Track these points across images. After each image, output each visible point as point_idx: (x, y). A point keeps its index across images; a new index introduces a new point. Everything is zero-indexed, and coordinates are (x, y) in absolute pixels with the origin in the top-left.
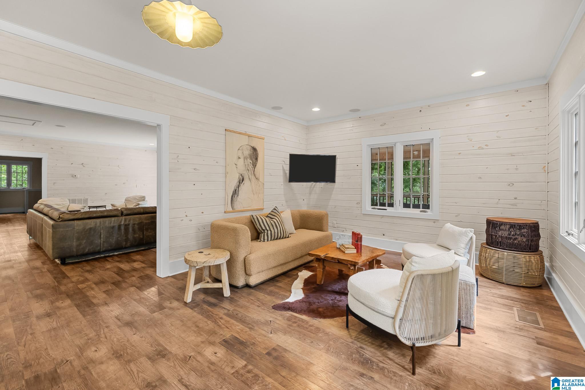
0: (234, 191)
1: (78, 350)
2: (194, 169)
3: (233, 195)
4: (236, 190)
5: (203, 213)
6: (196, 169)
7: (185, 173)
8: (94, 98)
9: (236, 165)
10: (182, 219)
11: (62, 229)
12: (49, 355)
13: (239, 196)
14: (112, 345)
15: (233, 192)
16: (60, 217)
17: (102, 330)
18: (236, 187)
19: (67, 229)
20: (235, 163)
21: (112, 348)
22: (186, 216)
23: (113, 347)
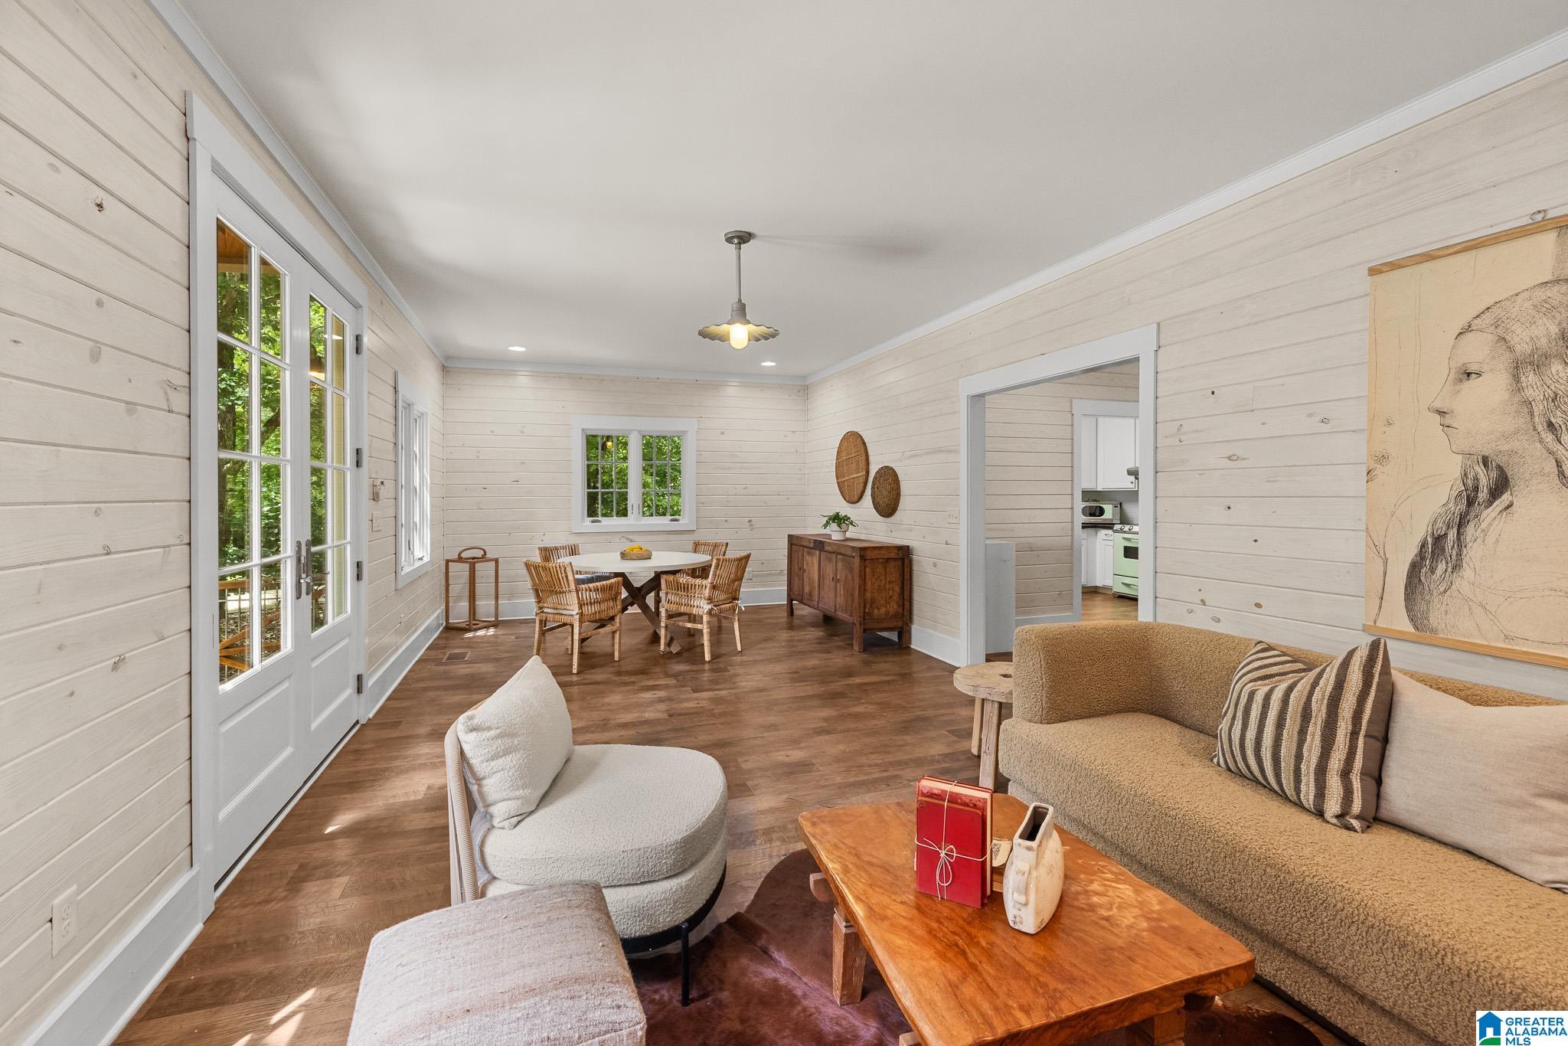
0: (1430, 540)
2: (1229, 458)
3: (1423, 558)
4: (1439, 540)
5: (1258, 605)
6: (1235, 458)
7: (1200, 472)
9: (1441, 413)
10: (1191, 606)
13: (1467, 572)
15: (1423, 545)
18: (1439, 525)
20: (1438, 405)
22: (1203, 602)
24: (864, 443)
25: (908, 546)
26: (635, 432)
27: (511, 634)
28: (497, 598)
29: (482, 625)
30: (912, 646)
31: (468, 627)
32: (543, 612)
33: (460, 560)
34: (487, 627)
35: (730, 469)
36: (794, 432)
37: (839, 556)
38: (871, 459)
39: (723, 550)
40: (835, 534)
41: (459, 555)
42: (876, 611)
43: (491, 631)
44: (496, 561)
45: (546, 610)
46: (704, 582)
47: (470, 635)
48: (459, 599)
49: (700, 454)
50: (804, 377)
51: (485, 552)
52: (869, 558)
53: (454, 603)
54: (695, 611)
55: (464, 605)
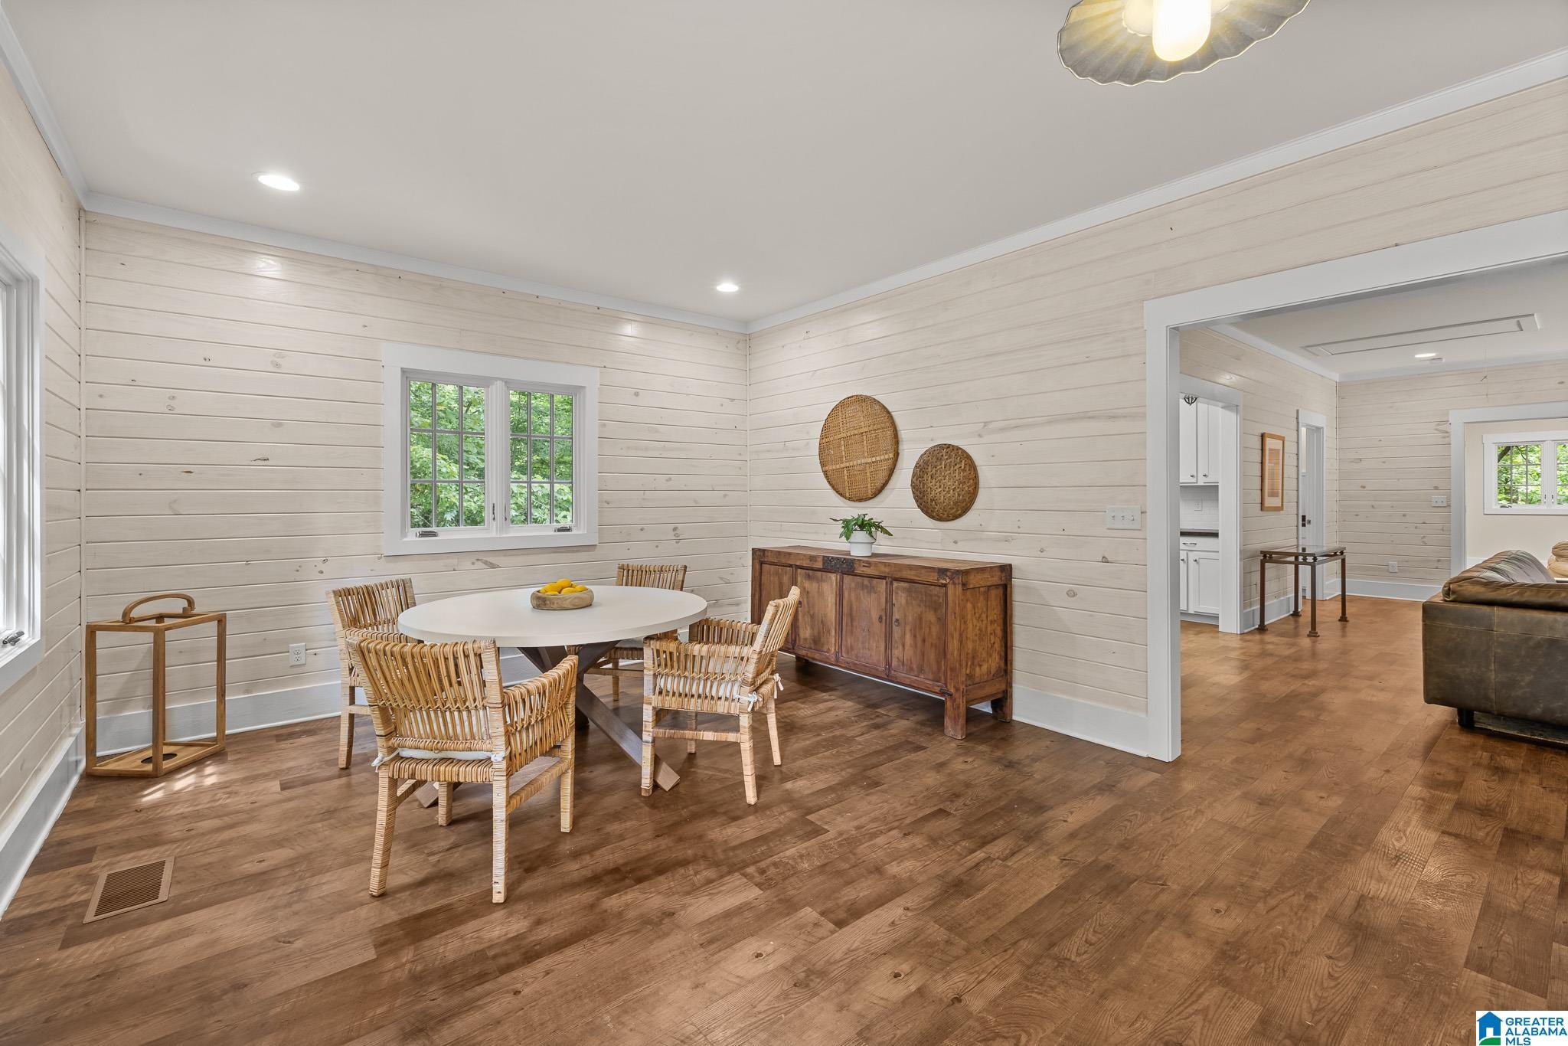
1: (1201, 884)
8: (1396, 245)
11: (1450, 625)
12: (1164, 856)
14: (1257, 929)
16: (1449, 589)
17: (1292, 892)
19: (1467, 627)
21: (1246, 933)
23: (1250, 935)
24: (889, 413)
25: (1010, 565)
26: (499, 383)
27: (266, 777)
28: (221, 694)
29: (184, 756)
30: (1015, 718)
31: (149, 767)
32: (399, 758)
33: (128, 623)
34: (197, 763)
35: (647, 449)
36: (732, 400)
37: (895, 584)
38: (903, 435)
39: (680, 577)
40: (858, 547)
41: (125, 614)
42: (978, 669)
43: (212, 775)
44: (221, 621)
45: (406, 753)
46: (746, 651)
47: (154, 795)
48: (122, 701)
49: (604, 425)
50: (746, 323)
51: (191, 602)
52: (971, 586)
53: (107, 713)
54: (721, 708)
55: (140, 715)
